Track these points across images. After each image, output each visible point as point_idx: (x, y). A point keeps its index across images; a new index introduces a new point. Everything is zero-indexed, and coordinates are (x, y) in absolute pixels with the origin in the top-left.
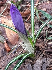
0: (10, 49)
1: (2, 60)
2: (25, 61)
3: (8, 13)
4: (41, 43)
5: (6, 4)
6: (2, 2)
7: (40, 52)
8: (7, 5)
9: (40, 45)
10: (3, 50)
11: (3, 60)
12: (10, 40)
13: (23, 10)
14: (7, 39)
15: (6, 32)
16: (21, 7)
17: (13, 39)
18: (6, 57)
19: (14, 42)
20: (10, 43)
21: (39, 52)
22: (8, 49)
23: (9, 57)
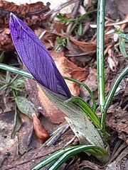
0: (45, 135)
1: (22, 162)
2: (80, 167)
3: (52, 44)
4: (123, 120)
5: (51, 22)
6: (36, 17)
7: (122, 143)
8: (53, 25)
9: (120, 124)
10: (30, 137)
11: (25, 161)
12: (48, 112)
13: (92, 37)
14: (40, 108)
15: (38, 91)
16: (85, 30)
17: (55, 110)
18: (33, 154)
19: (59, 117)
20: (48, 118)
21: (118, 144)
22: (40, 133)
23: (40, 154)
